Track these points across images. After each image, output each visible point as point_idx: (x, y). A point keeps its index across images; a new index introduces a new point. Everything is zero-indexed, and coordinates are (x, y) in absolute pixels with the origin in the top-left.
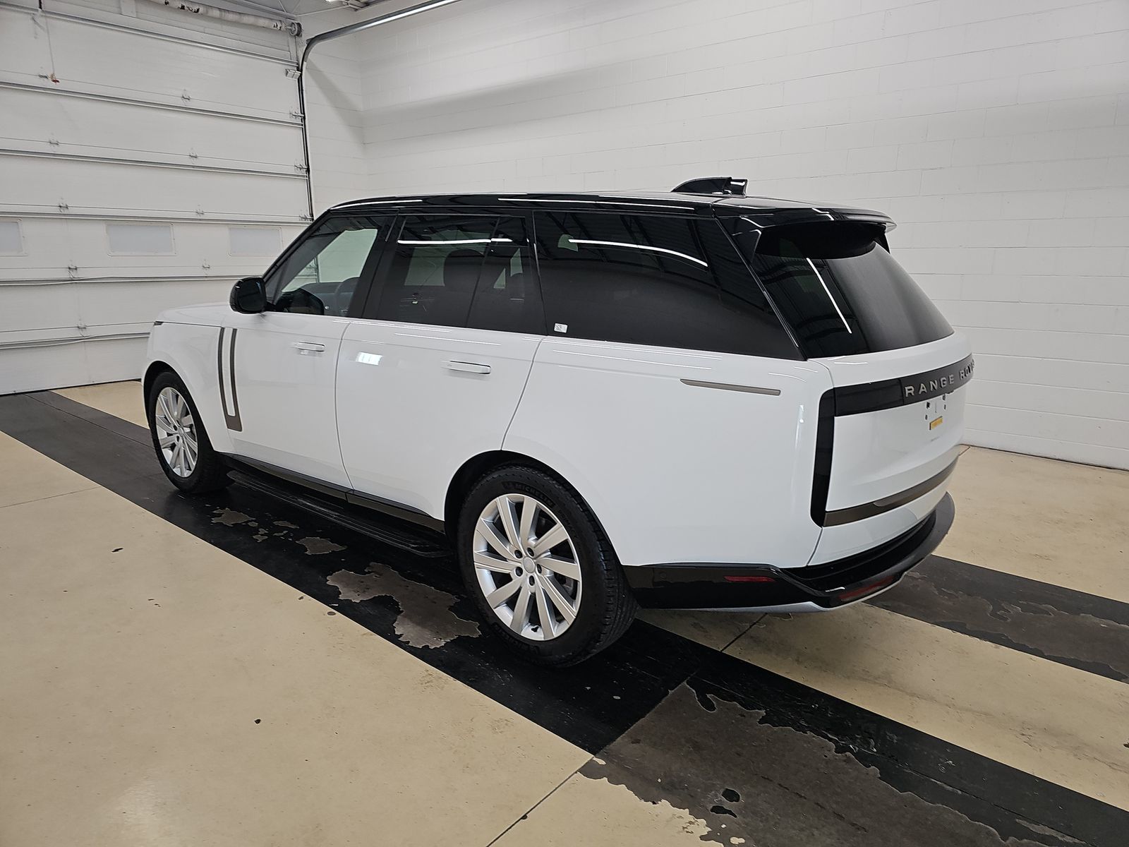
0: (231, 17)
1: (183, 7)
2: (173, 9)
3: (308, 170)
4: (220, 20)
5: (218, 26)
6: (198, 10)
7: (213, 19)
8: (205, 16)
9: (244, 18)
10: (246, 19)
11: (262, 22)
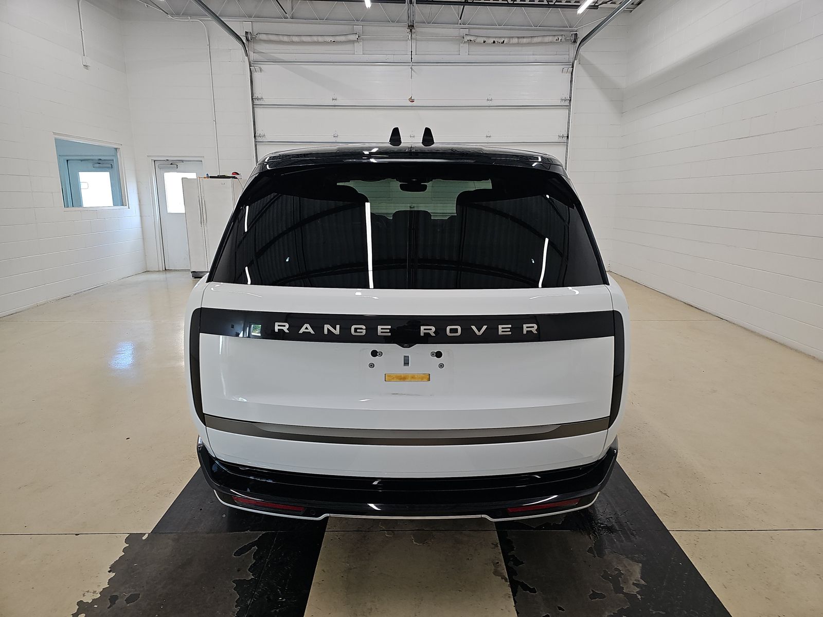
0: (525, 40)
1: (494, 42)
2: (489, 44)
3: (568, 137)
4: (518, 44)
5: (517, 48)
6: (504, 41)
7: (514, 44)
8: (509, 44)
9: (535, 39)
10: (535, 40)
11: (547, 39)
